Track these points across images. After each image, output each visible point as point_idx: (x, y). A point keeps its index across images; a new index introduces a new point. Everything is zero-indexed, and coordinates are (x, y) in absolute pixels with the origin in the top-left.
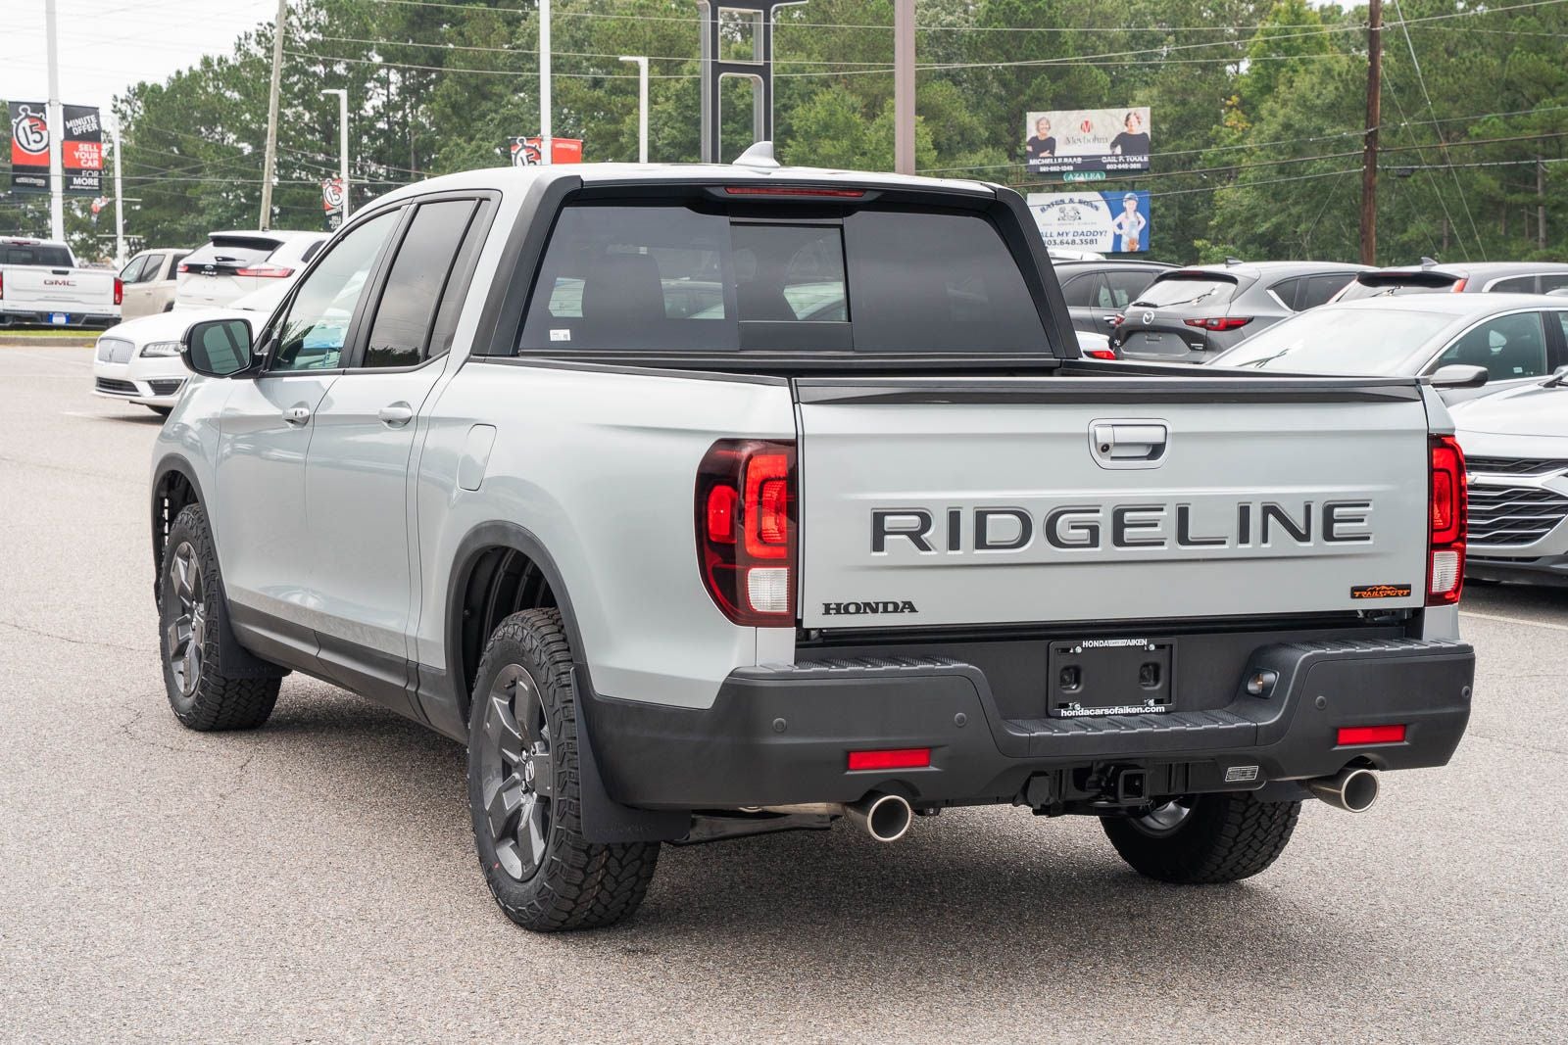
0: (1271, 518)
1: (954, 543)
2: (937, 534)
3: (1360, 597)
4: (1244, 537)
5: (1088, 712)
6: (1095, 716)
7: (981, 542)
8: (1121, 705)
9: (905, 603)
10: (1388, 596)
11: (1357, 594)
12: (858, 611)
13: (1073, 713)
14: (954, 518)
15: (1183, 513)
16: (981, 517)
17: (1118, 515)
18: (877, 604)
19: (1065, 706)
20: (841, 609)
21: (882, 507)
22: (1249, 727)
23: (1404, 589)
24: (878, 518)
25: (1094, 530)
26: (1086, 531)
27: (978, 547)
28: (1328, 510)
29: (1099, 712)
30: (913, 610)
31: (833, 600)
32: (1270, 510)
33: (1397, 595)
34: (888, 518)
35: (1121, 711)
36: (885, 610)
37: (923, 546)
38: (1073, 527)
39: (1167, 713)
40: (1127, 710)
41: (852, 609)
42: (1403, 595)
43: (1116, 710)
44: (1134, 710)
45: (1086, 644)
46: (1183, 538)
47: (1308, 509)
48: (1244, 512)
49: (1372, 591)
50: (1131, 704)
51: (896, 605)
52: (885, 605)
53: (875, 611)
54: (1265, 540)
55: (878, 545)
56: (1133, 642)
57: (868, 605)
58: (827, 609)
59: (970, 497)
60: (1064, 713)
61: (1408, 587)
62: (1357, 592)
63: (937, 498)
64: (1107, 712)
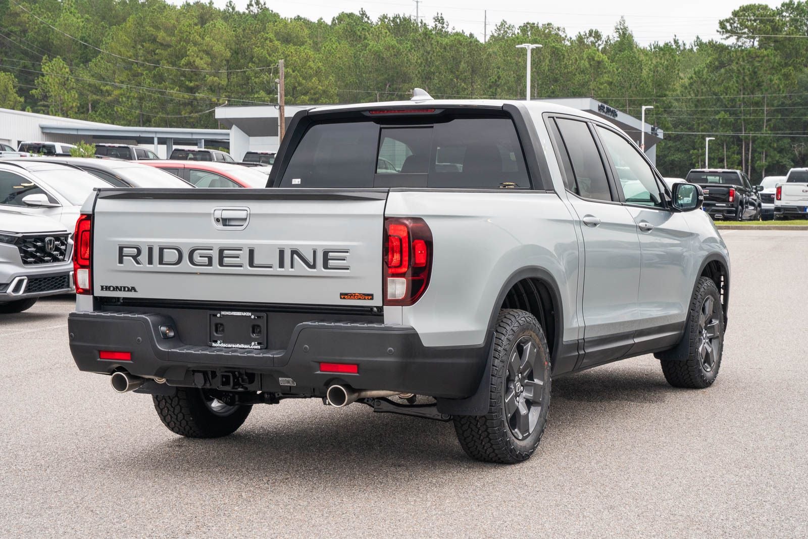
0: (295, 256)
1: (150, 262)
2: (144, 257)
3: (344, 298)
4: (282, 265)
5: (225, 345)
6: (228, 348)
7: (161, 262)
8: (240, 343)
9: (132, 288)
10: (360, 299)
11: (343, 297)
12: (114, 290)
13: (218, 345)
14: (150, 250)
15: (251, 252)
16: (161, 250)
17: (221, 251)
18: (121, 287)
19: (216, 342)
20: (108, 288)
21: (122, 244)
22: (269, 357)
23: (371, 296)
24: (121, 249)
25: (210, 259)
26: (207, 259)
27: (160, 264)
28: (326, 254)
29: (230, 346)
30: (135, 291)
31: (105, 284)
32: (294, 252)
33: (365, 299)
34: (125, 249)
35: (240, 346)
36: (124, 290)
37: (138, 263)
38: (200, 257)
39: (261, 349)
40: (242, 346)
41: (112, 289)
42: (368, 299)
43: (238, 346)
44: (246, 346)
45: (223, 313)
46: (251, 264)
47: (315, 252)
48: (282, 253)
49: (350, 296)
50: (245, 344)
51: (128, 288)
52: (124, 288)
53: (120, 290)
54: (292, 267)
55: (121, 261)
56: (245, 314)
57: (117, 287)
58: (102, 289)
59: (157, 241)
60: (214, 344)
61: (372, 295)
62: (344, 296)
63: (144, 241)
64: (234, 346)
